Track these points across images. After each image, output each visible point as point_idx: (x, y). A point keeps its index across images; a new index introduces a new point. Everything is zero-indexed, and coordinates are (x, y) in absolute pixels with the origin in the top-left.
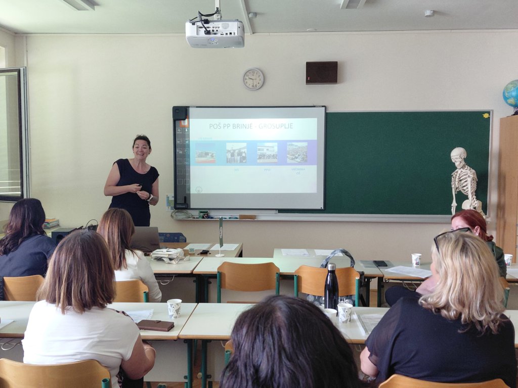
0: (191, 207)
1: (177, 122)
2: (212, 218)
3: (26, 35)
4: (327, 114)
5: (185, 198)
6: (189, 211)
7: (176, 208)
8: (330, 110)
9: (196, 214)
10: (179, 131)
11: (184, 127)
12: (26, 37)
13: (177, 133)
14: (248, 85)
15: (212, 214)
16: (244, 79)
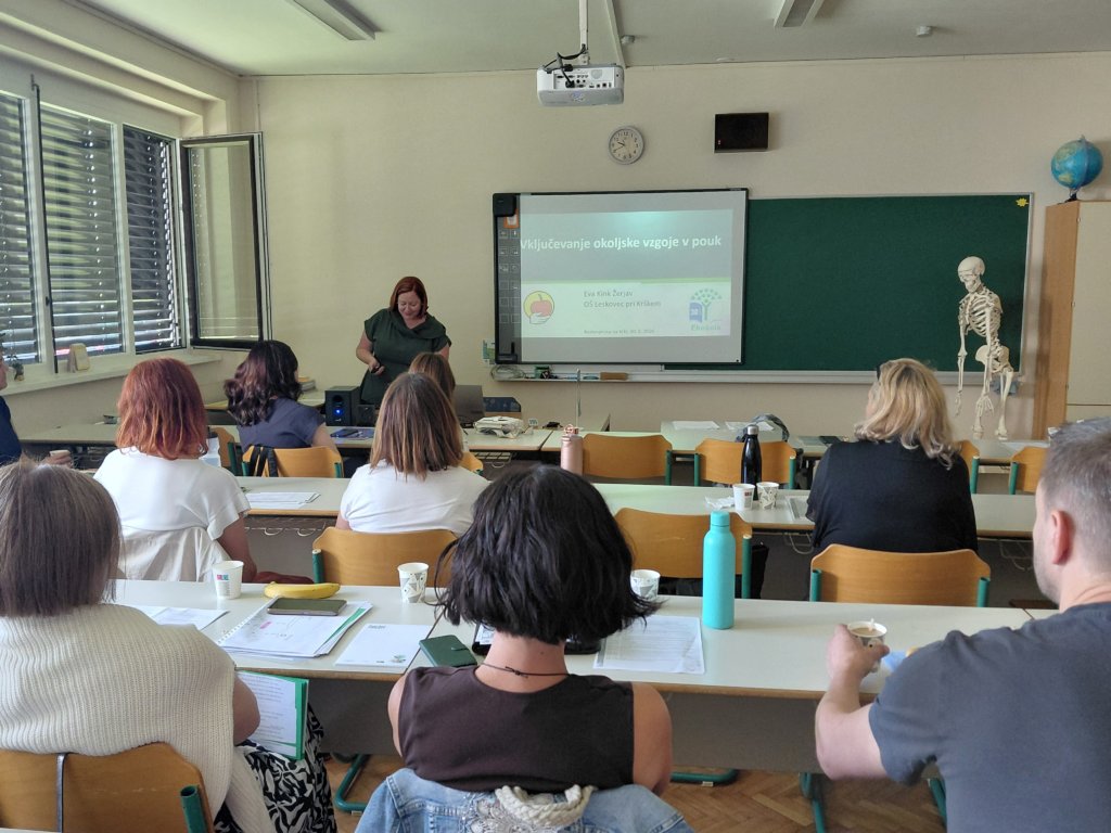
0: (523, 360)
1: (499, 220)
2: (556, 378)
3: (258, 78)
4: (749, 203)
5: (513, 345)
6: (520, 367)
7: (498, 362)
8: (753, 197)
9: (530, 371)
10: (502, 236)
11: (512, 228)
12: (258, 82)
13: (500, 238)
14: (616, 155)
15: (556, 371)
16: (611, 145)
